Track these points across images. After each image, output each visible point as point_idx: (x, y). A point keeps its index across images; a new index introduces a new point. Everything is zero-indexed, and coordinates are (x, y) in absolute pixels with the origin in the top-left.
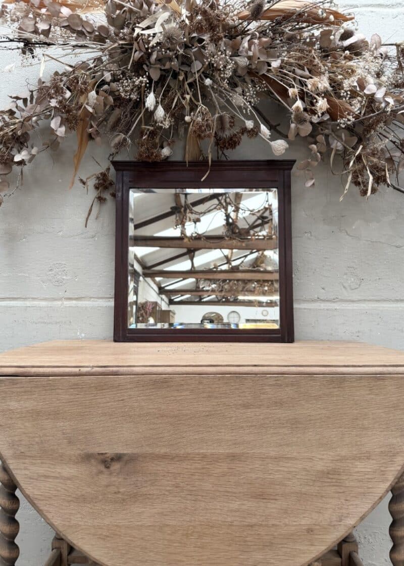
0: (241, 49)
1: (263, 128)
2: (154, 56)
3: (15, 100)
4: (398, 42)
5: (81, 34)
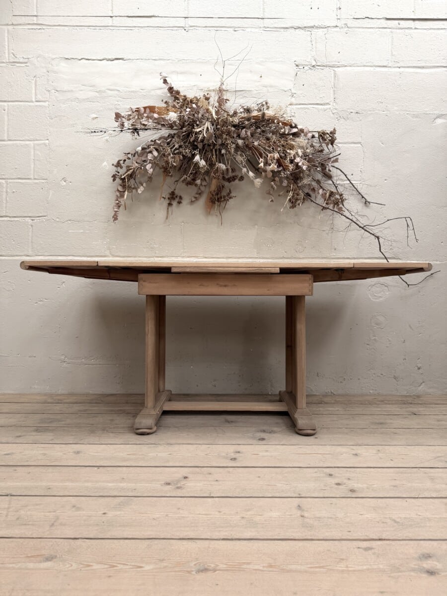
0: (241, 134)
1: (250, 172)
3: (127, 155)
4: (319, 130)
5: (163, 125)
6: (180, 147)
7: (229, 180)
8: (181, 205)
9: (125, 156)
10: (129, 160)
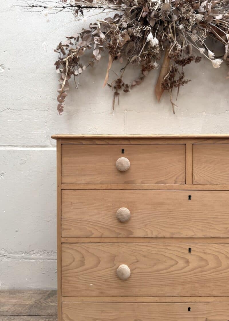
2: (153, 13)
3: (69, 39)
6: (129, 26)
7: (183, 63)
8: (127, 93)
9: (68, 41)
10: (72, 46)
